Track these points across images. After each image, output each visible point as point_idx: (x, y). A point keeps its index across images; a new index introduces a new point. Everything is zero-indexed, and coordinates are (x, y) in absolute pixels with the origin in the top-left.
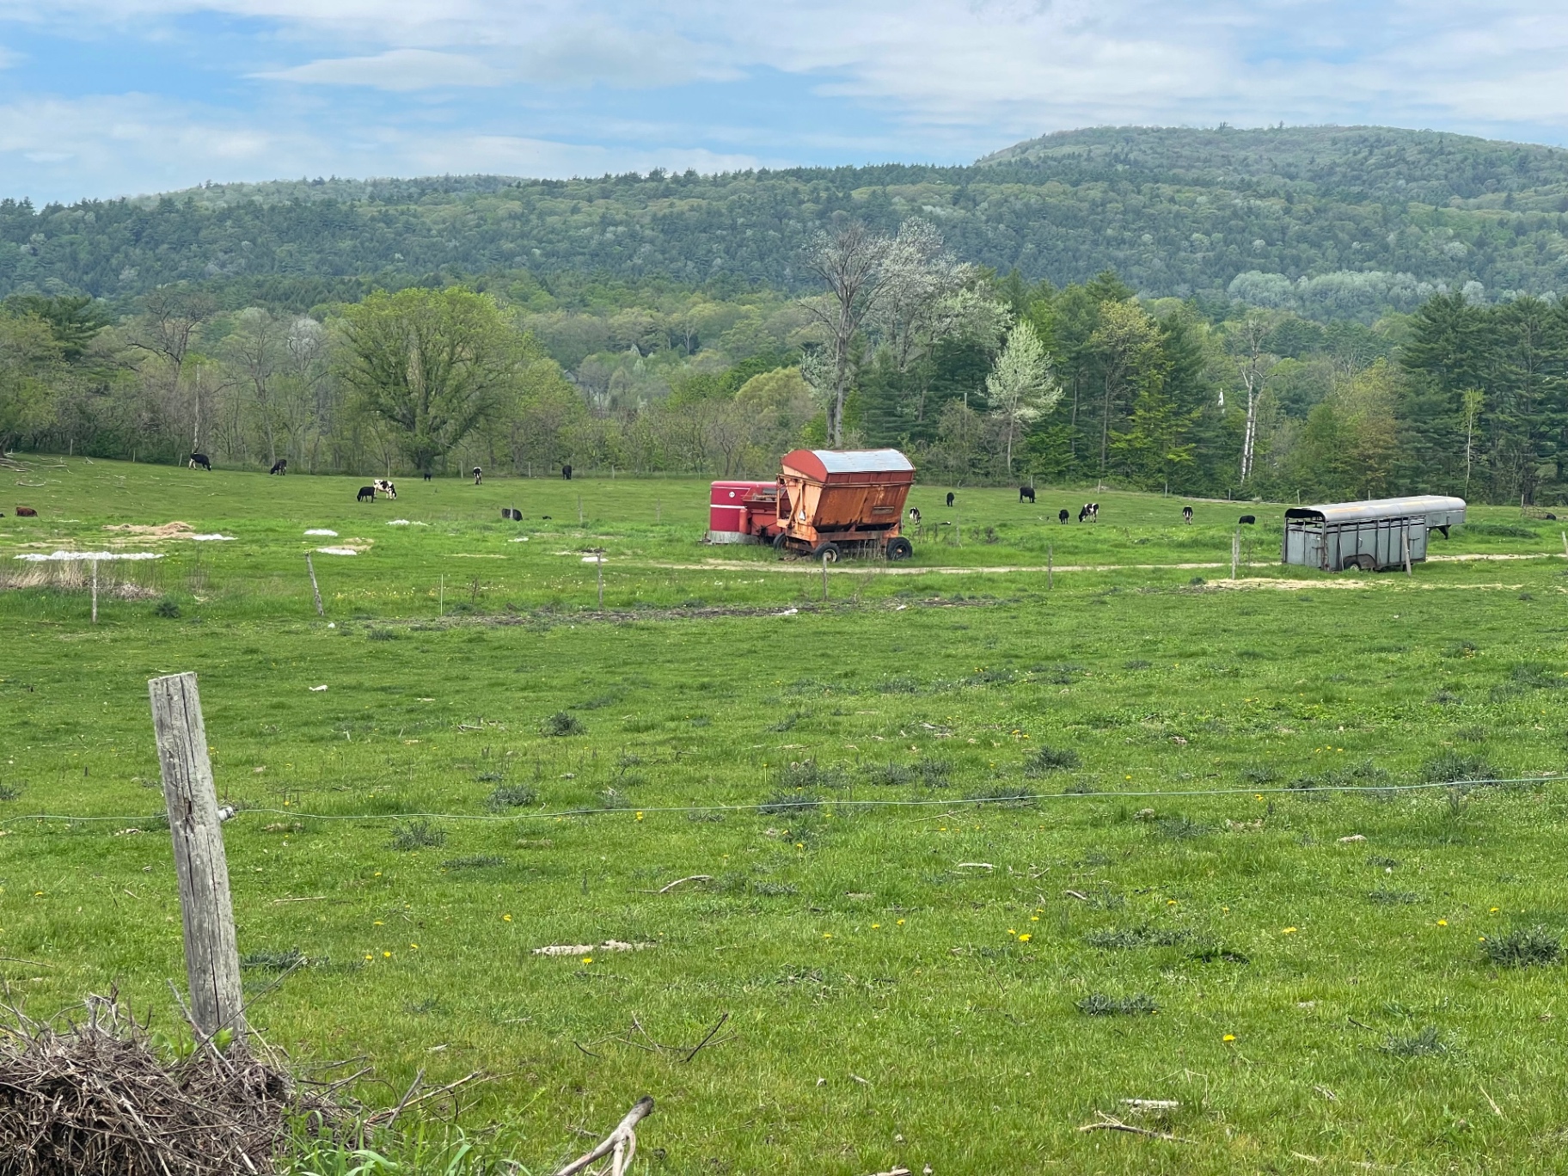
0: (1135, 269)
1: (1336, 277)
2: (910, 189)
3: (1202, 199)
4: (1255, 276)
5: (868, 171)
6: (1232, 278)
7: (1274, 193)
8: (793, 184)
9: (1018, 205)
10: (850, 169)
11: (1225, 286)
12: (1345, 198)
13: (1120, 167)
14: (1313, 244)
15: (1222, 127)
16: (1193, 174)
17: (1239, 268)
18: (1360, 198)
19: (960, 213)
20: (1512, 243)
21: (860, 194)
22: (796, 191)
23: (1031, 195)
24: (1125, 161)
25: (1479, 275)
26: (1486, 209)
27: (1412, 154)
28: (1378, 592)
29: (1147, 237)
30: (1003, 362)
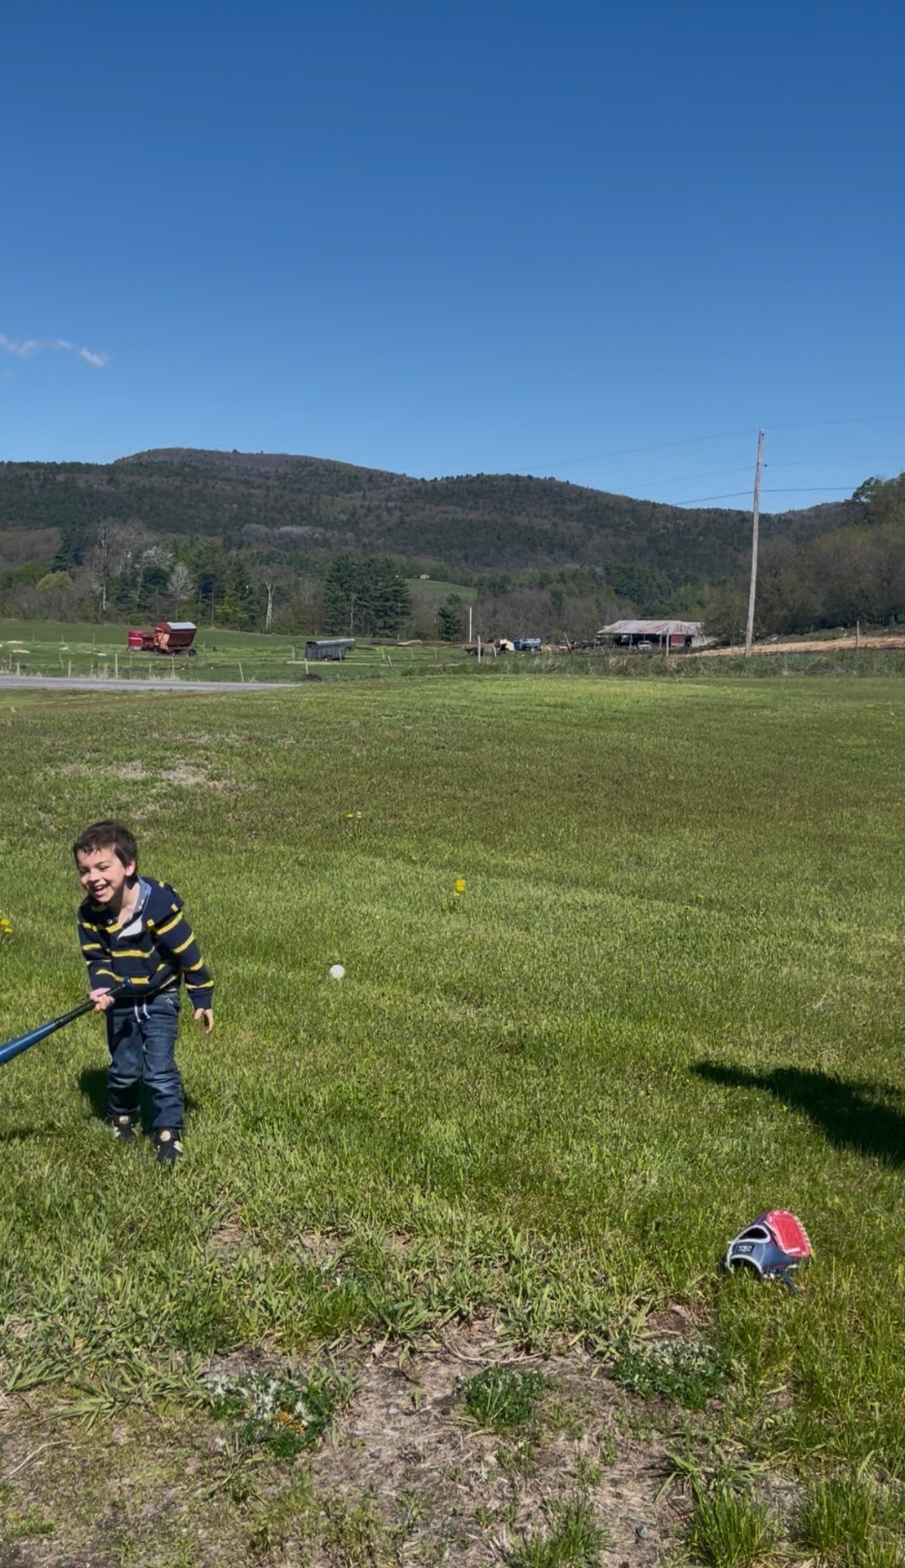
0: (197, 520)
1: (288, 529)
2: (86, 477)
3: (228, 488)
4: (254, 526)
5: (64, 465)
6: (242, 526)
7: (260, 487)
8: (25, 470)
9: (140, 486)
10: (54, 463)
11: (239, 530)
12: (293, 491)
13: (187, 469)
14: (279, 512)
15: (235, 451)
16: (222, 475)
17: (247, 521)
18: (300, 491)
19: (111, 489)
20: (366, 516)
21: (60, 478)
22: (27, 475)
23: (144, 482)
24: (190, 466)
25: (352, 531)
26: (354, 500)
27: (321, 471)
28: (334, 666)
29: (202, 505)
30: (174, 578)
